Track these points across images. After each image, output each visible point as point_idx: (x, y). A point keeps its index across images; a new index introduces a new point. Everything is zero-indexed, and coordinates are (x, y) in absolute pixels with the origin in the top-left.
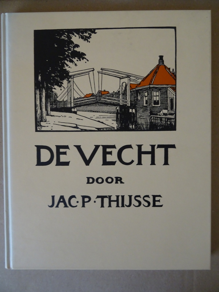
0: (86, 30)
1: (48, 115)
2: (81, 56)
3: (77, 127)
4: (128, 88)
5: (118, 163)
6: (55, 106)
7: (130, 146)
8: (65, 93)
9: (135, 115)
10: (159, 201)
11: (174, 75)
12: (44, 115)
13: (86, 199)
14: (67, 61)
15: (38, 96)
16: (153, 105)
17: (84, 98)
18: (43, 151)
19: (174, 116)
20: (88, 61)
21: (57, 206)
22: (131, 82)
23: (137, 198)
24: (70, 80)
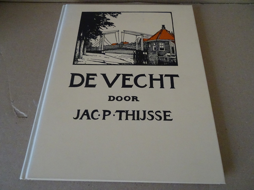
0: (115, 13)
1: (84, 54)
2: (111, 24)
3: (104, 62)
4: (142, 41)
5: (134, 86)
6: (90, 50)
7: (144, 75)
8: (98, 43)
9: (147, 56)
10: (169, 116)
11: (173, 35)
12: (81, 55)
13: (106, 113)
14: (102, 26)
15: (79, 44)
16: (160, 51)
17: (111, 45)
18: (76, 77)
19: (175, 57)
20: (115, 26)
21: (81, 118)
22: (144, 38)
23: (150, 113)
24: (102, 36)
